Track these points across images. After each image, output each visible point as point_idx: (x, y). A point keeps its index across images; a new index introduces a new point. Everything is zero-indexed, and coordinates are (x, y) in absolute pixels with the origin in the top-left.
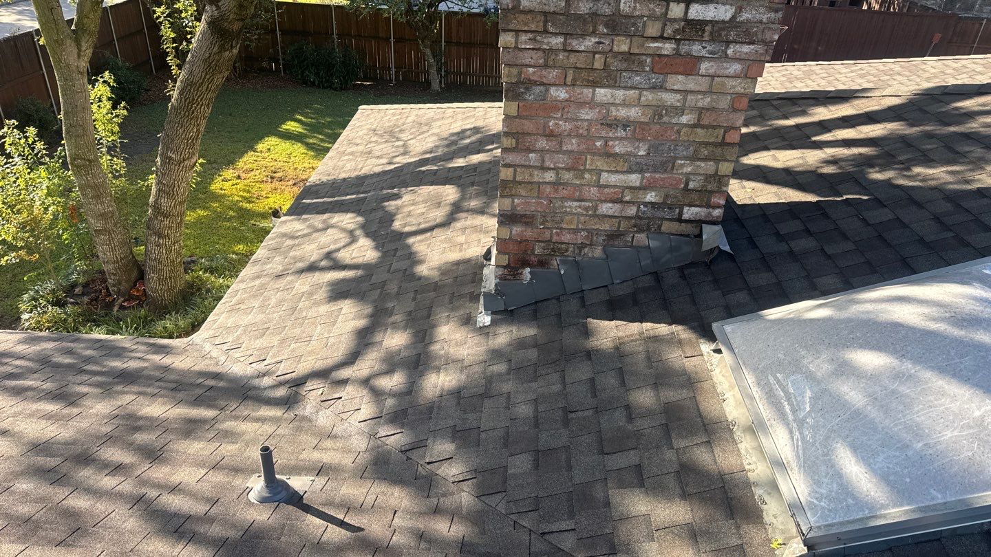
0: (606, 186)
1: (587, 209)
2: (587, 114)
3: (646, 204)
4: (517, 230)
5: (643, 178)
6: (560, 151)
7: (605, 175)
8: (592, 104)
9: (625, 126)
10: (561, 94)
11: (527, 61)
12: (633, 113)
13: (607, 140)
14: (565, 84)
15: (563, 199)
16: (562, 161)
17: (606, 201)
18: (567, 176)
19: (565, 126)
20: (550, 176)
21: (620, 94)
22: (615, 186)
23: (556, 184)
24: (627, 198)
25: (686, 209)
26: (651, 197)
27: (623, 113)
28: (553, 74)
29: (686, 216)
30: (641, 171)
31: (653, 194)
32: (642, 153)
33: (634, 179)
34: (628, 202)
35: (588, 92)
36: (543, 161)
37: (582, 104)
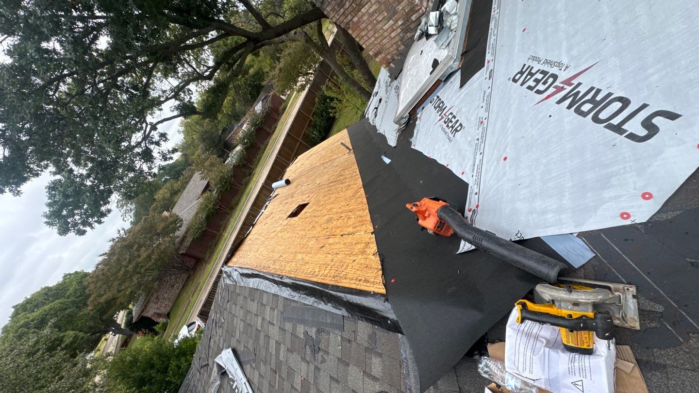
0: (387, 29)
1: (388, 39)
2: (365, 18)
3: (401, 25)
4: (380, 57)
5: (393, 20)
6: (369, 31)
7: (384, 28)
8: (364, 15)
9: (376, 12)
10: (355, 19)
11: (342, 20)
12: (374, 7)
13: (375, 19)
14: (354, 17)
15: (381, 41)
16: (371, 33)
17: (391, 33)
18: (377, 35)
19: (364, 25)
20: (373, 39)
21: (366, 6)
22: (389, 28)
23: (376, 39)
24: (395, 28)
25: (412, 18)
26: (400, 23)
27: (372, 10)
28: (349, 17)
29: (414, 20)
30: (391, 19)
31: (400, 21)
32: (386, 15)
33: (391, 22)
34: (396, 29)
35: (360, 13)
36: (368, 37)
37: (362, 17)
